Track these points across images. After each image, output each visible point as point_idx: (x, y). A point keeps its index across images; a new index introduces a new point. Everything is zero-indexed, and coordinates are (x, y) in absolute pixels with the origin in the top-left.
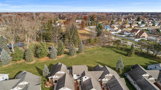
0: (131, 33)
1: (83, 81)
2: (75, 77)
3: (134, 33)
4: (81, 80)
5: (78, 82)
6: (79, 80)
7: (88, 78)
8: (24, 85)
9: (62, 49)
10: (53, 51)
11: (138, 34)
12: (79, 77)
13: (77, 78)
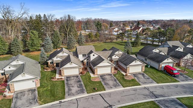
0: (134, 31)
1: (91, 60)
2: (81, 58)
3: (136, 31)
4: (88, 61)
5: (85, 63)
6: (86, 61)
7: (96, 56)
8: (18, 65)
9: (58, 41)
10: (48, 42)
11: (141, 31)
12: (85, 57)
13: (83, 59)
